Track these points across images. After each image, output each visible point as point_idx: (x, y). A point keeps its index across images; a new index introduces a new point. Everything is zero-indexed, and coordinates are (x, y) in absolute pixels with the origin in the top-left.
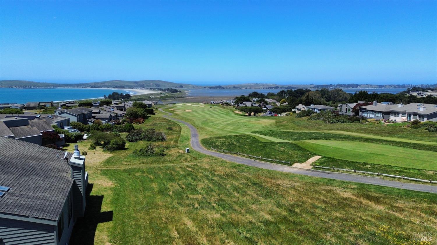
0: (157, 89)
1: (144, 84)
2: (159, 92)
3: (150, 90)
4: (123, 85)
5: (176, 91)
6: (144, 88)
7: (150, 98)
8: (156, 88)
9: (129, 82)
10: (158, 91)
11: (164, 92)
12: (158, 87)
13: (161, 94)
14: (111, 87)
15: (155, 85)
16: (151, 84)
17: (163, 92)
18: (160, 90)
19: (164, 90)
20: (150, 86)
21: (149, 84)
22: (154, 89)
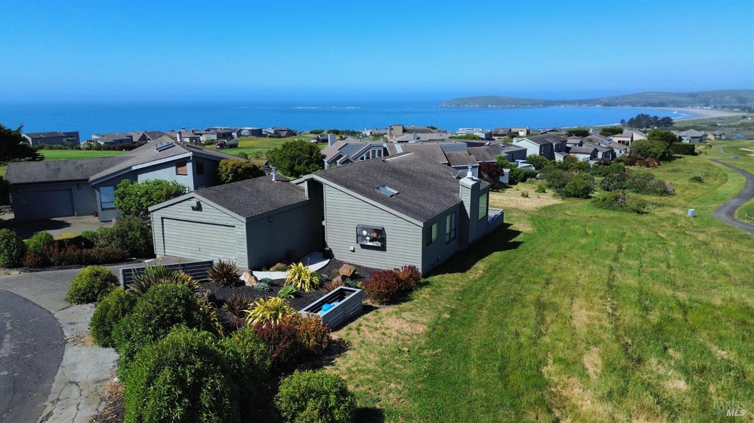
0: (736, 108)
1: (709, 98)
2: (742, 114)
3: (721, 110)
4: (665, 101)
6: (707, 105)
7: (717, 125)
8: (736, 105)
9: (678, 94)
10: (738, 112)
12: (742, 103)
13: (744, 117)
14: (640, 104)
15: (735, 100)
16: (729, 97)
17: (751, 115)
18: (745, 109)
20: (724, 102)
21: (723, 97)
22: (731, 108)
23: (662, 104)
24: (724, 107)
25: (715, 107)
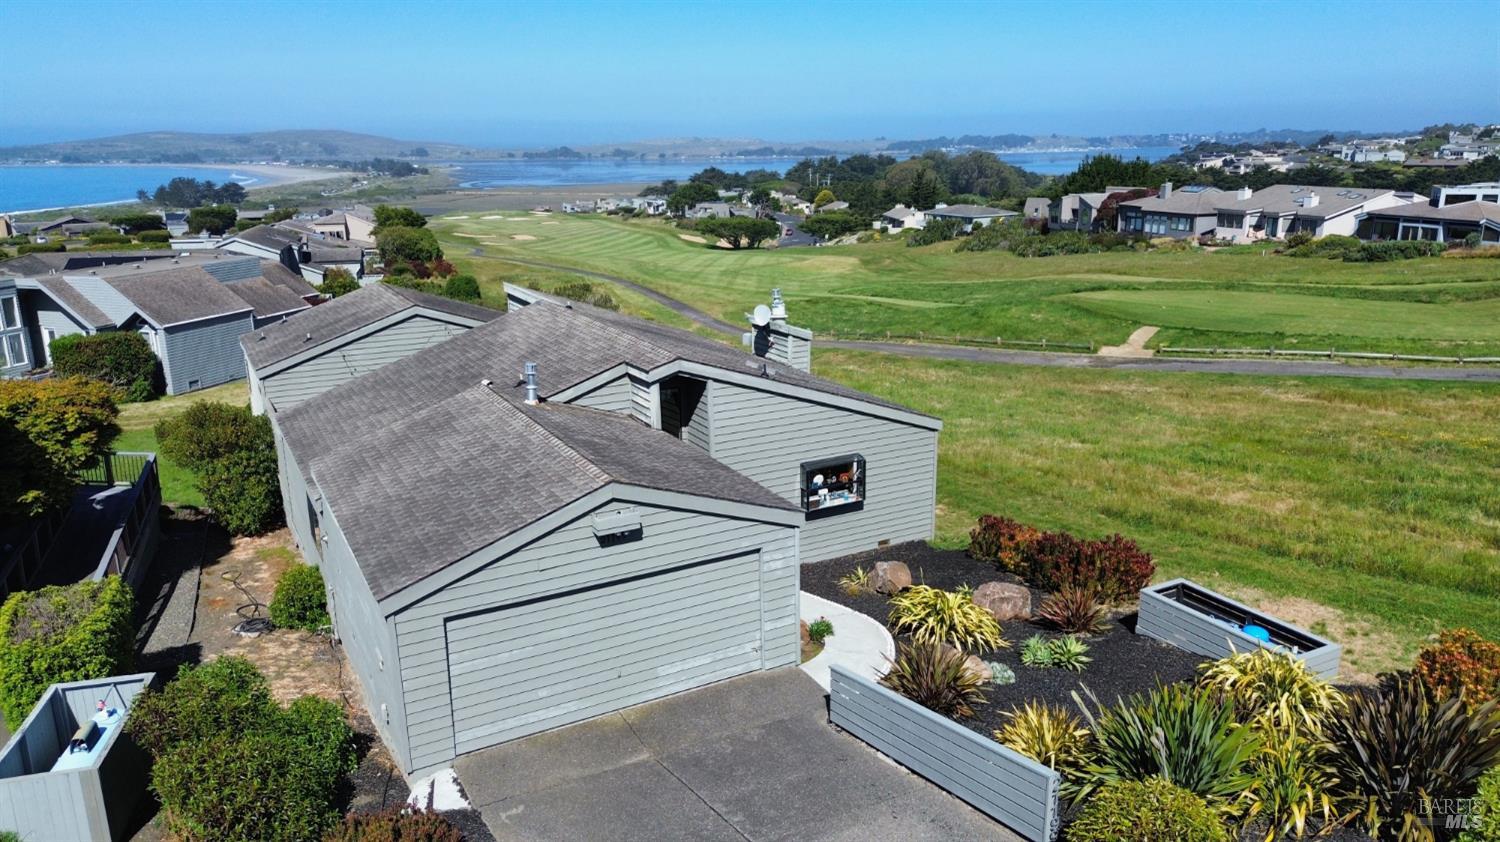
0: (330, 163)
2: (347, 174)
5: (407, 170)
6: (277, 159)
7: (320, 196)
8: (325, 157)
10: (337, 171)
11: (365, 175)
12: (332, 153)
13: (355, 180)
15: (319, 149)
16: (305, 144)
17: (360, 175)
18: (344, 165)
19: (362, 167)
20: (301, 154)
21: (296, 144)
22: (322, 164)
23: (193, 158)
24: (308, 162)
25: (293, 163)
